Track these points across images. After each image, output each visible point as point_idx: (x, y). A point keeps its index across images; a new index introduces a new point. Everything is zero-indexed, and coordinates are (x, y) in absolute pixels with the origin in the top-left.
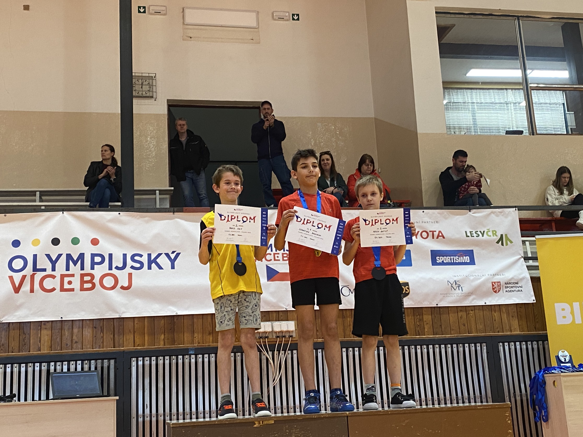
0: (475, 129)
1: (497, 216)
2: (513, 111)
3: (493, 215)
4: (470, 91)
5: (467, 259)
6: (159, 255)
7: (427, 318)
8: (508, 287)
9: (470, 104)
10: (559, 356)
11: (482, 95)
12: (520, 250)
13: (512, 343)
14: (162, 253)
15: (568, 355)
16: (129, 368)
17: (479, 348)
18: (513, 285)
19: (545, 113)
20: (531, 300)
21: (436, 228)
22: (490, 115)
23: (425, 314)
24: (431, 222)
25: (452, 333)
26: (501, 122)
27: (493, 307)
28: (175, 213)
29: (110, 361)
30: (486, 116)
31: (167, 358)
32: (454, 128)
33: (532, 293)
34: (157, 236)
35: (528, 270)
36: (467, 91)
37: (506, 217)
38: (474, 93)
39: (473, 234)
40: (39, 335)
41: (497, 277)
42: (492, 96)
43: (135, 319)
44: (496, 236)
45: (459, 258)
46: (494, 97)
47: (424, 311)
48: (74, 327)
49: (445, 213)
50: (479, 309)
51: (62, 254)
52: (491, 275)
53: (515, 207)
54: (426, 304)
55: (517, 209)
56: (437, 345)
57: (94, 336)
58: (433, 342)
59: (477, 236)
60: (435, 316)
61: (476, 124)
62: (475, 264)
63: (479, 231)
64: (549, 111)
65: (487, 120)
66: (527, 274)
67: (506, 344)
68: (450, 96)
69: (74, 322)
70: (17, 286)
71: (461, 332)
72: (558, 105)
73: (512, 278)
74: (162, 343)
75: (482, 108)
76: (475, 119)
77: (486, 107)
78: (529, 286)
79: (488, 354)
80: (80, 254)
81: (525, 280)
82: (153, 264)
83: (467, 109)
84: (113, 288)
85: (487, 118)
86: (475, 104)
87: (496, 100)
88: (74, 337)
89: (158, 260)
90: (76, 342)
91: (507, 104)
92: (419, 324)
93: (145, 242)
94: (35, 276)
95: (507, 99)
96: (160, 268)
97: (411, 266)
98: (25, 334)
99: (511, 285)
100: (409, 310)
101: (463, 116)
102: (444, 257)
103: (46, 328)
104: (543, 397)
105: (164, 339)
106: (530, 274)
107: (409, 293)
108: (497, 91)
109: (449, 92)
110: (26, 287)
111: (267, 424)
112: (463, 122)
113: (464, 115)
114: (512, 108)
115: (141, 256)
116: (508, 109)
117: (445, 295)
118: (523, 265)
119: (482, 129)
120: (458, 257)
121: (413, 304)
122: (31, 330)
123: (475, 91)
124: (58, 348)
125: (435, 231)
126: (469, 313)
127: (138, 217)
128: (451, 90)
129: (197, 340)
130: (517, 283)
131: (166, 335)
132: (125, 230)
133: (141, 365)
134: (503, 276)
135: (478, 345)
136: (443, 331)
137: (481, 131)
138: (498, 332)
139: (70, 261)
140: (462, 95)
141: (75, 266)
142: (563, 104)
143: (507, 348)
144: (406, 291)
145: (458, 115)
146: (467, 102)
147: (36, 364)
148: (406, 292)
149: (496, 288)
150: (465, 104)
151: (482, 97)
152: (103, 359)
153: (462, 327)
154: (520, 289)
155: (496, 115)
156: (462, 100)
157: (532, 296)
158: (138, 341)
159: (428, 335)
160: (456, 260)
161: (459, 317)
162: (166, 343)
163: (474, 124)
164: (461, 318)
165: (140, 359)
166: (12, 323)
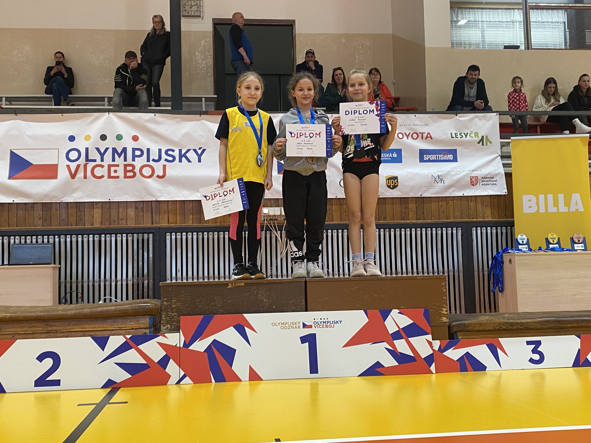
0: (483, 45)
1: (480, 120)
2: (518, 29)
3: (476, 119)
4: (481, 10)
5: (450, 157)
6: (188, 150)
7: (412, 206)
8: (484, 181)
9: (480, 23)
10: (518, 239)
11: (491, 14)
12: (498, 149)
13: (484, 228)
14: (191, 149)
15: (526, 239)
16: (164, 241)
17: (455, 232)
18: (489, 180)
19: (546, 31)
20: (503, 192)
21: (425, 130)
22: (497, 32)
23: (410, 203)
24: (421, 125)
25: (432, 219)
26: (507, 39)
27: (469, 198)
28: (201, 115)
29: (149, 235)
30: (493, 34)
31: (195, 233)
32: (465, 44)
33: (505, 186)
34: (187, 135)
35: (504, 167)
36: (478, 10)
37: (488, 121)
38: (484, 13)
39: (457, 135)
40: (92, 213)
41: (475, 172)
42: (500, 15)
43: (169, 202)
44: (478, 137)
45: (444, 156)
46: (502, 16)
47: (410, 200)
48: (120, 207)
49: (435, 117)
50: (457, 200)
51: (109, 148)
52: (470, 171)
53: (497, 112)
54: (411, 195)
55: (498, 113)
56: (419, 229)
57: (136, 215)
58: (416, 226)
59: (460, 137)
60: (419, 205)
61: (484, 41)
62: (457, 162)
63: (463, 133)
64: (550, 29)
65: (494, 37)
66: (502, 171)
67: (479, 228)
68: (462, 15)
69: (120, 203)
70: (73, 173)
71: (440, 218)
72: (559, 24)
73: (489, 173)
74: (191, 221)
75: (491, 26)
76: (484, 36)
77: (494, 25)
78: (503, 180)
79: (462, 236)
80: (124, 148)
81: (500, 175)
82: (184, 157)
83: (478, 27)
84: (151, 176)
85: (495, 35)
86: (485, 23)
87: (504, 19)
88: (120, 216)
89: (187, 155)
90: (122, 219)
91: (513, 22)
92: (404, 211)
93: (176, 140)
94: (88, 165)
95: (514, 18)
96: (189, 161)
97: (401, 162)
98: (81, 212)
99: (487, 180)
100: (397, 200)
101: (473, 34)
102: (431, 155)
103: (97, 208)
104: (501, 272)
105: (193, 219)
106: (504, 170)
107: (397, 186)
108: (505, 11)
109: (462, 11)
110: (80, 174)
111: (238, 286)
112: (473, 38)
113: (474, 32)
114: (518, 26)
115: (173, 151)
116: (514, 27)
117: (429, 187)
118: (499, 162)
119: (490, 44)
120: (442, 155)
121: (401, 194)
122: (86, 209)
123: (485, 10)
124: (108, 224)
125: (425, 133)
126: (448, 203)
127: (171, 118)
128: (464, 10)
129: (219, 221)
130: (493, 178)
131: (194, 216)
132: (160, 129)
133: (174, 239)
134: (482, 172)
135: (455, 229)
136: (425, 217)
137: (489, 47)
138: (473, 218)
139: (116, 154)
140: (473, 14)
141: (119, 158)
142: (564, 22)
143: (479, 232)
144: (395, 183)
145: (469, 32)
146: (478, 20)
147: (90, 235)
148: (395, 185)
149: (473, 182)
150: (476, 23)
151: (491, 16)
152: (143, 233)
153: (442, 214)
154: (495, 183)
155: (502, 32)
156: (474, 18)
157: (505, 189)
158: (171, 220)
159: (412, 220)
160: (441, 158)
161: (440, 206)
162: (194, 222)
163: (483, 41)
164: (441, 206)
165: (173, 234)
166: (70, 203)
